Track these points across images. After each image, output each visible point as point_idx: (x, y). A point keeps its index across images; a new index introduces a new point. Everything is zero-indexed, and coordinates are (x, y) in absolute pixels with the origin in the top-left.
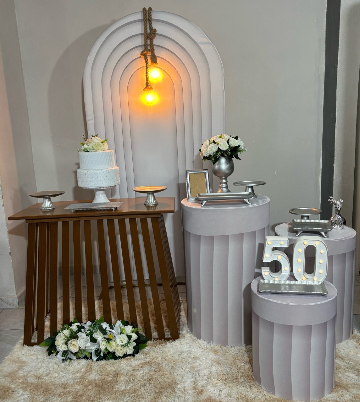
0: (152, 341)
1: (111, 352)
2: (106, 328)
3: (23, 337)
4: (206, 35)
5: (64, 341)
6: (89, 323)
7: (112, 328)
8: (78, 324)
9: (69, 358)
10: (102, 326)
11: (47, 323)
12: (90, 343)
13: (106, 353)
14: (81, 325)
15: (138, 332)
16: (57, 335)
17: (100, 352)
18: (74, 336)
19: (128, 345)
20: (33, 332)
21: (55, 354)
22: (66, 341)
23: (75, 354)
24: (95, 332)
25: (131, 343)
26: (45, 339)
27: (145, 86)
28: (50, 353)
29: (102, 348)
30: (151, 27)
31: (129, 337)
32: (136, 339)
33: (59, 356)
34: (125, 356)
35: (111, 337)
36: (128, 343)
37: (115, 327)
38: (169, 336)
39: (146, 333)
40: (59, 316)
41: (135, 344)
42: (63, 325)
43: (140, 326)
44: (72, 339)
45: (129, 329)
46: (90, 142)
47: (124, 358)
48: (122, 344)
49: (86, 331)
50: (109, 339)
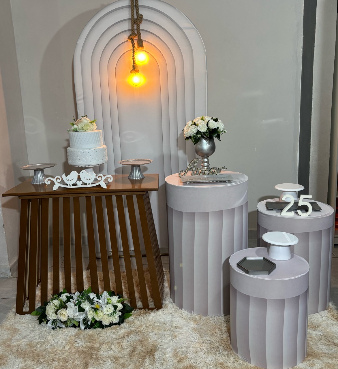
0: (137, 311)
1: (98, 321)
2: (94, 298)
3: (15, 306)
4: (189, 21)
5: (54, 311)
6: (77, 294)
7: (99, 298)
8: (67, 294)
9: (58, 326)
10: (90, 296)
11: (38, 293)
12: (78, 312)
13: (93, 322)
14: (70, 295)
15: (123, 302)
16: (47, 304)
17: (88, 321)
18: (63, 306)
19: (114, 314)
20: (25, 301)
21: (45, 323)
22: (56, 310)
23: (65, 323)
24: (83, 302)
25: (116, 312)
26: (36, 308)
27: (132, 69)
28: (41, 322)
29: (90, 317)
30: (138, 13)
31: (115, 307)
32: (121, 308)
33: (49, 324)
34: (111, 324)
35: (98, 307)
36: (114, 312)
37: (102, 297)
38: (153, 306)
39: (131, 303)
40: (50, 286)
41: (120, 314)
42: (53, 295)
43: (125, 296)
44: (61, 309)
45: (115, 299)
46: (79, 122)
47: (110, 327)
48: (108, 313)
49: (75, 301)
50: (96, 308)
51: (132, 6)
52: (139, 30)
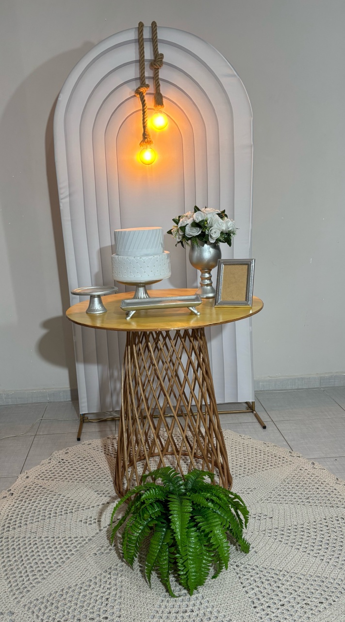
4: (229, 64)
30: (157, 52)
51: (140, 41)
52: (157, 78)
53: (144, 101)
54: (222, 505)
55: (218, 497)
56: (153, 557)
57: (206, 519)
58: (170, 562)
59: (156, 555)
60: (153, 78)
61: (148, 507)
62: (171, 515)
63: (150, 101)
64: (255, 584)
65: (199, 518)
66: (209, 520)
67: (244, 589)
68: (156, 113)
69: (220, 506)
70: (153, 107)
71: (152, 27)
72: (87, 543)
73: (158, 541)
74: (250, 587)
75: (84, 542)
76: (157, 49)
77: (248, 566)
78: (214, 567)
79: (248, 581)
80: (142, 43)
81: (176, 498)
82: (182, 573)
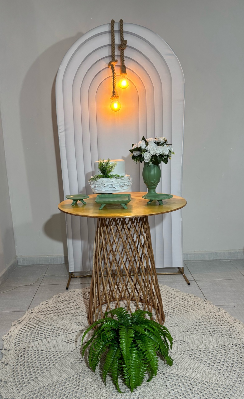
4: (170, 47)
30: (123, 39)
51: (112, 32)
52: (122, 56)
53: (114, 70)
54: (155, 333)
55: (153, 328)
56: (108, 366)
57: (144, 342)
58: (118, 370)
59: (110, 364)
60: (120, 56)
61: (106, 333)
62: (121, 338)
63: (117, 70)
64: (175, 387)
65: (138, 342)
66: (145, 343)
67: (168, 390)
68: (122, 78)
69: (154, 334)
70: (119, 74)
71: (120, 23)
72: (67, 355)
73: (111, 356)
74: (171, 389)
75: (66, 355)
76: (123, 37)
77: (171, 375)
78: (149, 374)
79: (171, 384)
80: (113, 33)
81: (124, 327)
82: (126, 377)
